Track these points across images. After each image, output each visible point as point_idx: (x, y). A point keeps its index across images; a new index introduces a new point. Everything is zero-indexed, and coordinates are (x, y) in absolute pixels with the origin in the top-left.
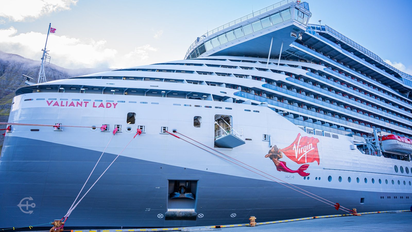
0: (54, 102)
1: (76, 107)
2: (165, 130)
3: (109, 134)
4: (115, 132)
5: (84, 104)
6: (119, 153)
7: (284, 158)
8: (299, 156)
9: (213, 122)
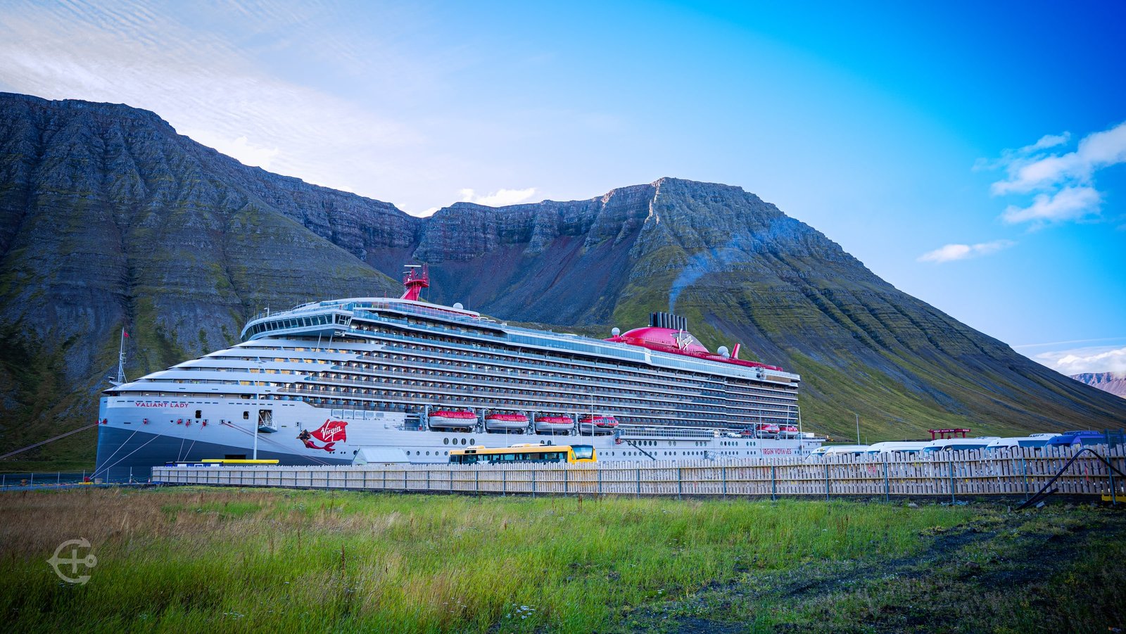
0: (142, 403)
1: (158, 408)
2: (222, 422)
3: (183, 426)
4: (187, 425)
5: (164, 405)
6: (195, 439)
7: (313, 439)
8: (326, 436)
9: (257, 414)
